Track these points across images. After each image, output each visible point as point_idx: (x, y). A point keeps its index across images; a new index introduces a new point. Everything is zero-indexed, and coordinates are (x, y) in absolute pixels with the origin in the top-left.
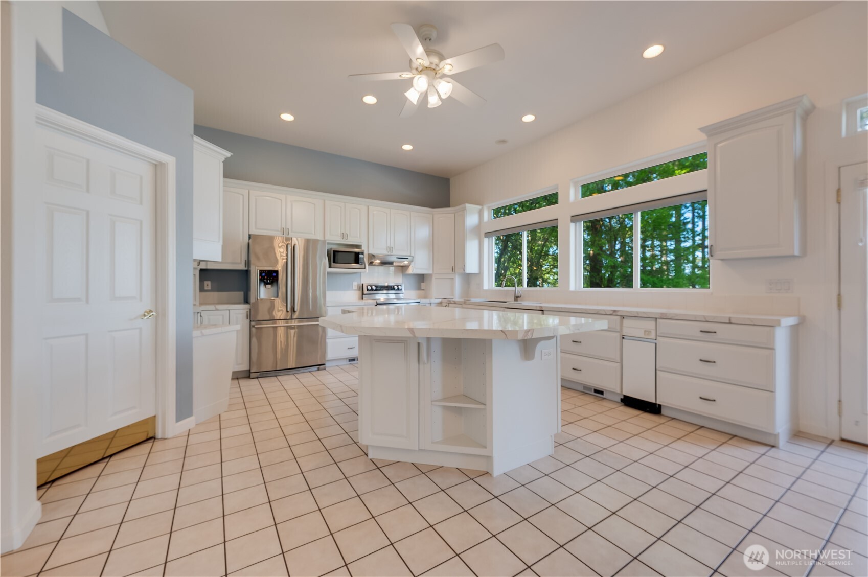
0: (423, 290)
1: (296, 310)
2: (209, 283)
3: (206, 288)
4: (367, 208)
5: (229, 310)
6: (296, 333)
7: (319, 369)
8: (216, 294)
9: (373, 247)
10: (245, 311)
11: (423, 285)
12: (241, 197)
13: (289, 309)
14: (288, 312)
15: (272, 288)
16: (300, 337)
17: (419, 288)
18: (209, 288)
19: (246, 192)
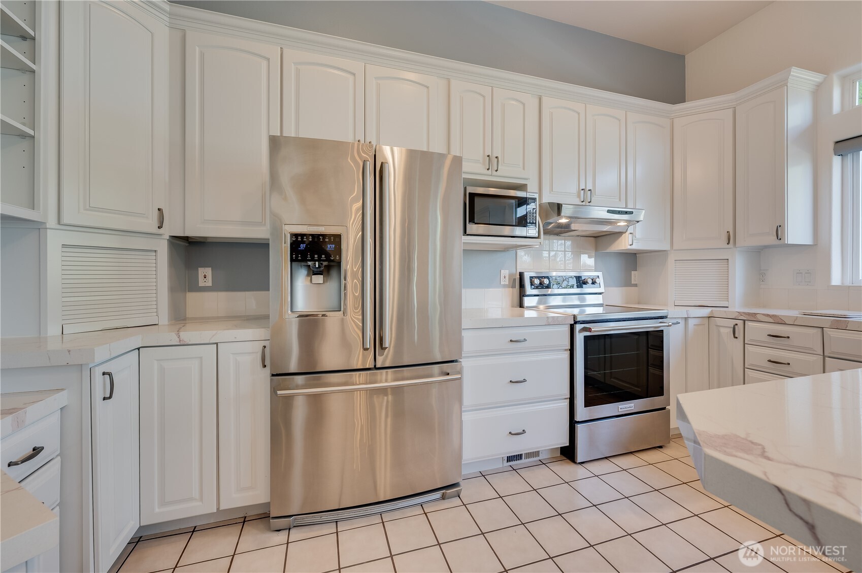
0: (636, 285)
1: (387, 344)
2: (208, 271)
3: (202, 283)
4: (537, 101)
5: (217, 344)
6: (390, 404)
7: (443, 497)
8: (223, 295)
9: (552, 190)
10: (258, 347)
11: (635, 276)
12: (264, 63)
13: (369, 343)
14: (366, 349)
15: (328, 284)
16: (399, 413)
17: (627, 282)
18: (209, 283)
19: (274, 52)
